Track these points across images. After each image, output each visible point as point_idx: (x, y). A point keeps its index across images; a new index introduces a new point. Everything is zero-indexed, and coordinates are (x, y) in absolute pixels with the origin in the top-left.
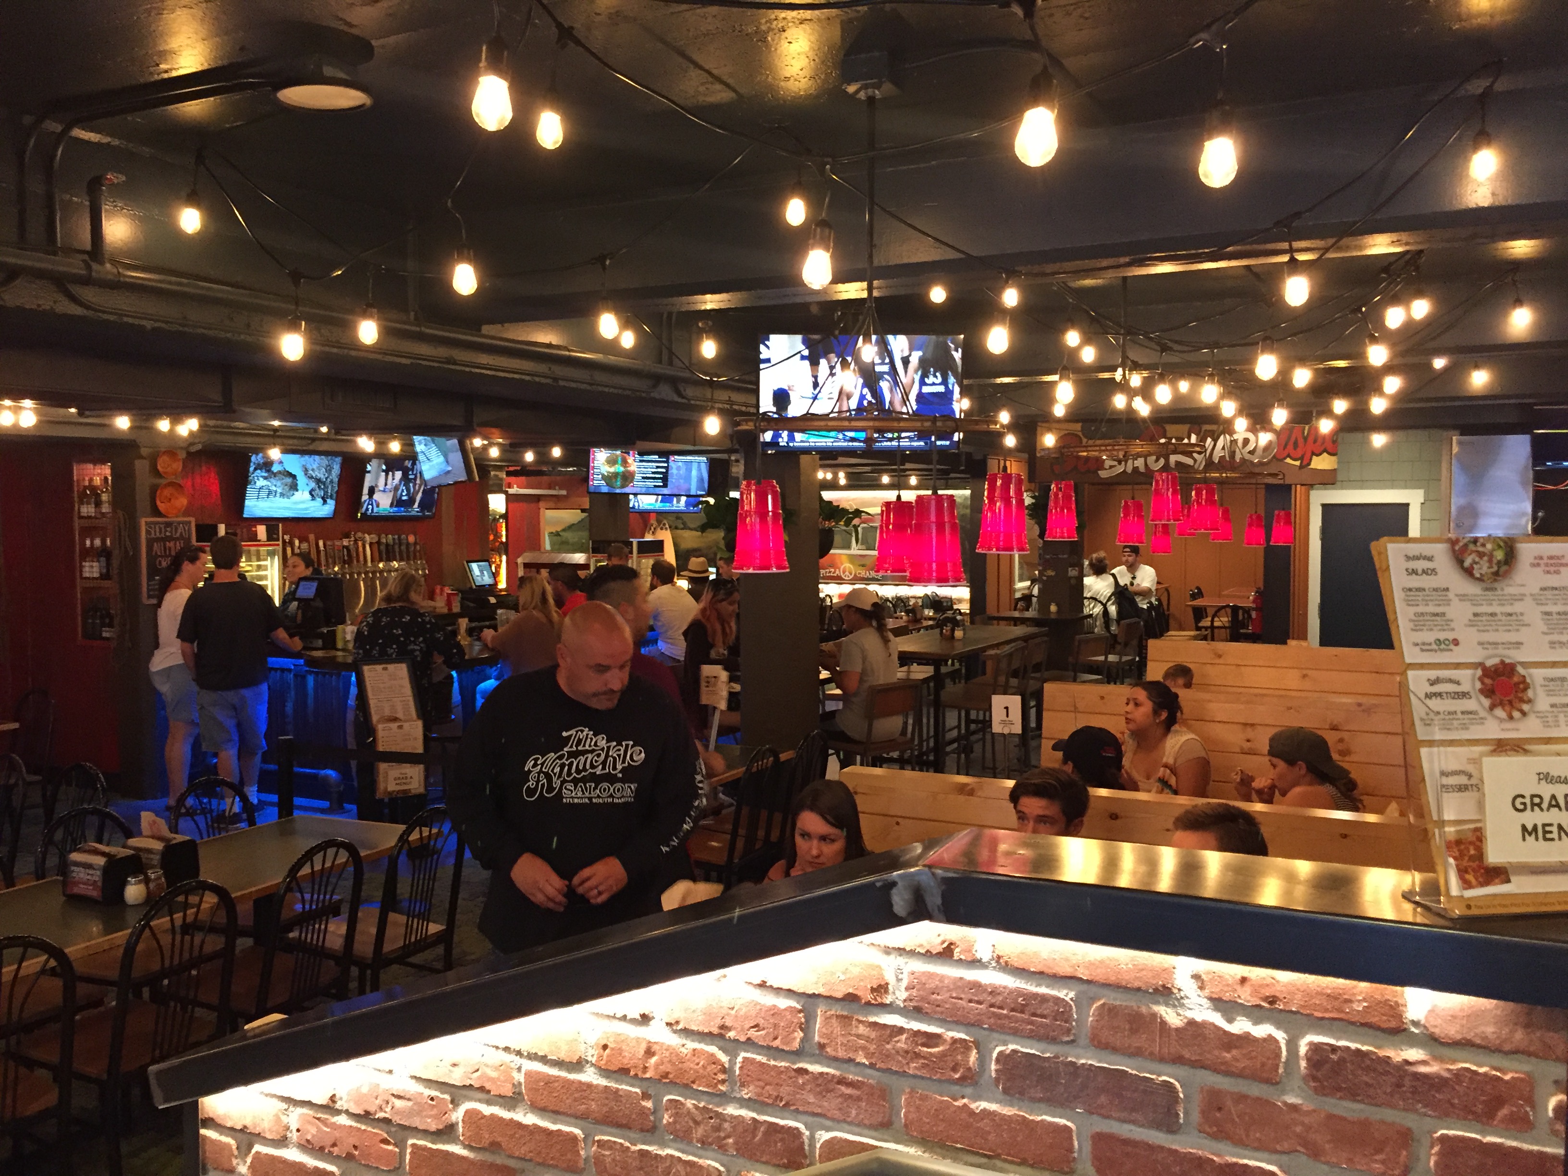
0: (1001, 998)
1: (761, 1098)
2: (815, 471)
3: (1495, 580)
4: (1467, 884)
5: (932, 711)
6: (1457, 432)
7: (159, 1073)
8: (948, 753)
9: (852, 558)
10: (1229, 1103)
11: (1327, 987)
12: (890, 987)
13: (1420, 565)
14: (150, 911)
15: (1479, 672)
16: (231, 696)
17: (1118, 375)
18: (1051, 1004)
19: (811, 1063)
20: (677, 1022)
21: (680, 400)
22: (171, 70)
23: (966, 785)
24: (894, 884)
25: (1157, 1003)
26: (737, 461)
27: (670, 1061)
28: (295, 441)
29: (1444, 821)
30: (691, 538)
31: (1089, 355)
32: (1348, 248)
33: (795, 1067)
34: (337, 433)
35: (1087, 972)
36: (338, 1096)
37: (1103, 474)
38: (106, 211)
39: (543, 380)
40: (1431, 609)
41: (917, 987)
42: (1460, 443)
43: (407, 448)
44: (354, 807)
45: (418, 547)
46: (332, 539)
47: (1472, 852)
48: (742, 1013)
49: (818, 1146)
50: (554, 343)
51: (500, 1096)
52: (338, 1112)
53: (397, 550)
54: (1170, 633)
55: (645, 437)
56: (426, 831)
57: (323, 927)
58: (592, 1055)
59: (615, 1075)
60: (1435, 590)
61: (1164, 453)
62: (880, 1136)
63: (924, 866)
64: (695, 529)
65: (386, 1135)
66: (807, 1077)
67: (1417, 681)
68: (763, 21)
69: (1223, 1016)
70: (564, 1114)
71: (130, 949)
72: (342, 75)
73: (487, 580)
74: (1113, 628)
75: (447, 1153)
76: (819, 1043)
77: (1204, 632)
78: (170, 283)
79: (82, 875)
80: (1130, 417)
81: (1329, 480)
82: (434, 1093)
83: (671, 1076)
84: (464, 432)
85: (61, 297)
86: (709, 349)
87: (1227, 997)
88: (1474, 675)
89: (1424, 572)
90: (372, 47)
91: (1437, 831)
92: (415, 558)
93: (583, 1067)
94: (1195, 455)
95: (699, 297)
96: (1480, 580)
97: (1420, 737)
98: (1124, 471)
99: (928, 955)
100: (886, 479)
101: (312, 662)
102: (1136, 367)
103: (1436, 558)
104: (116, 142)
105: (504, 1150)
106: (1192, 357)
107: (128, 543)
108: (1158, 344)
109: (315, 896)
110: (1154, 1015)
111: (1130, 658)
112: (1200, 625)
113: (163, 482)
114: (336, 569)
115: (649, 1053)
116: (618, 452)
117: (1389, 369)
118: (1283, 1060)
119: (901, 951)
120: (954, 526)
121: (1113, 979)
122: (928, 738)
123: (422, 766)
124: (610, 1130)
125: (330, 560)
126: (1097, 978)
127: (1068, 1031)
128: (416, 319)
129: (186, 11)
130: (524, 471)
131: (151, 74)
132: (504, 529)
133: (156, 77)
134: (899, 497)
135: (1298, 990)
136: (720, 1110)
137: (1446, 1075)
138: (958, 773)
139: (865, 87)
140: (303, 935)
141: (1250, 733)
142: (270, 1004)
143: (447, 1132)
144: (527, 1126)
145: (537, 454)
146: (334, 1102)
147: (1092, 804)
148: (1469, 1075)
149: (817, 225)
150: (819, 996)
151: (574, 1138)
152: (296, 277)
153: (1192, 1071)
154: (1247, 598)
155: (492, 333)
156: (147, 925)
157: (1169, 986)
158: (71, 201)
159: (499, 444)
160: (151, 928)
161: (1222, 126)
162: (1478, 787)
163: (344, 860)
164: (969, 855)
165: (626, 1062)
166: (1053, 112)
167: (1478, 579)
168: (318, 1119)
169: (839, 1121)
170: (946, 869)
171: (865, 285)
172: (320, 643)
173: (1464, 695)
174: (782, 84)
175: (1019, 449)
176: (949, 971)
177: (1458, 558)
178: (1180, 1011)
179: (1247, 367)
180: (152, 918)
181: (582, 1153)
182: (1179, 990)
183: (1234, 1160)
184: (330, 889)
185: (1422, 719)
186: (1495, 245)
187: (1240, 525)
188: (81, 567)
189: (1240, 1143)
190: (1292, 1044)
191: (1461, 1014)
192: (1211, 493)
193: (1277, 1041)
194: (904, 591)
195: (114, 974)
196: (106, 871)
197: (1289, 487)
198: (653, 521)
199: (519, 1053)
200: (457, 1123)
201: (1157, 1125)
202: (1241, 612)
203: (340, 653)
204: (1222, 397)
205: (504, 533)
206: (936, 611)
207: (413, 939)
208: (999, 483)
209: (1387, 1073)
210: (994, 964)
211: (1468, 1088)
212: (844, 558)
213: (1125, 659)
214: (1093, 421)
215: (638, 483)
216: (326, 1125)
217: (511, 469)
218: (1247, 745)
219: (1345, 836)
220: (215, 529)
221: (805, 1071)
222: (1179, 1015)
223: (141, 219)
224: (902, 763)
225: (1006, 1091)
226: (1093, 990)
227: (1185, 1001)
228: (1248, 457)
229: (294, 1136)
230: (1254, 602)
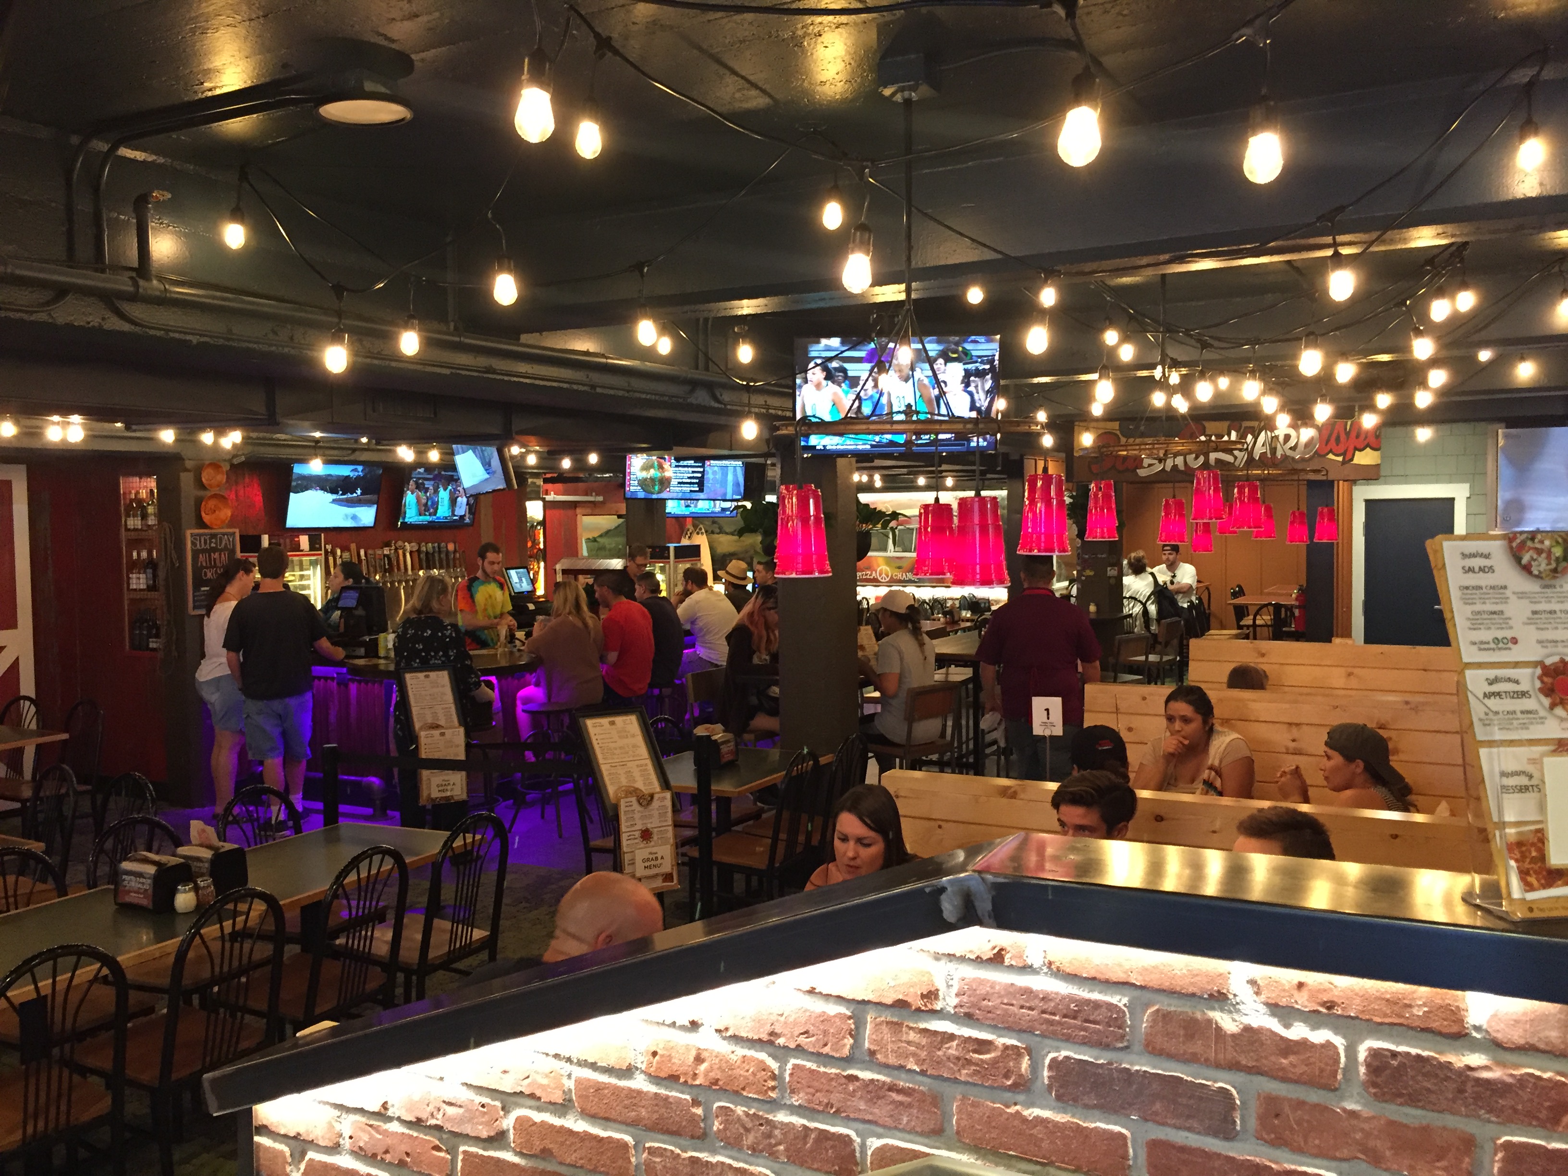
0: (1052, 1004)
1: (812, 1105)
2: (851, 473)
3: (1555, 578)
4: (1529, 887)
5: (971, 712)
6: (1503, 425)
7: (213, 1081)
8: (988, 756)
9: (889, 561)
10: (1287, 1109)
11: (1386, 992)
12: (941, 994)
13: (1477, 562)
14: (199, 920)
15: (1539, 671)
16: (277, 705)
17: (1158, 373)
18: (1104, 1010)
19: (862, 1069)
20: (727, 1029)
21: (716, 405)
22: (215, 88)
23: (1009, 787)
24: (943, 890)
25: (1213, 1009)
26: (773, 465)
27: (720, 1068)
28: (337, 452)
29: (1504, 823)
30: (727, 543)
31: (1127, 353)
32: (1392, 241)
33: (845, 1074)
34: (378, 443)
35: (1140, 978)
36: (389, 1104)
37: (1142, 473)
38: (152, 228)
39: (581, 388)
40: (1489, 607)
41: (968, 993)
42: (1506, 436)
43: (448, 457)
44: (397, 814)
45: (458, 555)
46: (374, 549)
47: (1534, 854)
48: (791, 1019)
49: (869, 1153)
50: (591, 350)
51: (550, 1103)
52: (390, 1119)
53: (437, 558)
54: (1212, 632)
55: (682, 443)
56: (469, 838)
57: (369, 934)
58: (641, 1062)
59: (665, 1082)
60: (1493, 588)
61: (1205, 450)
62: (932, 1143)
63: (974, 871)
64: (732, 534)
65: (437, 1142)
66: (858, 1084)
67: (1475, 681)
68: (800, 26)
69: (1279, 1021)
70: (615, 1121)
71: (181, 955)
72: (382, 89)
73: (526, 586)
74: (1154, 628)
75: (498, 1161)
76: (869, 1049)
77: (1246, 631)
78: (214, 298)
79: (133, 884)
80: (1169, 415)
81: (1372, 475)
82: (486, 1100)
83: (720, 1083)
84: (502, 440)
85: (108, 314)
86: (745, 353)
87: (1283, 1002)
88: (1533, 674)
89: (1482, 570)
90: (412, 61)
91: (1497, 833)
92: (455, 566)
93: (633, 1073)
94: (1236, 453)
95: (736, 303)
96: (1538, 577)
97: (1480, 737)
98: (1163, 469)
99: (978, 961)
100: (921, 481)
101: (356, 671)
102: (1175, 364)
103: (1493, 556)
104: (161, 160)
105: (555, 1157)
106: (1233, 354)
107: (174, 554)
108: (1198, 341)
109: (362, 903)
110: (1209, 1021)
111: (1170, 658)
112: (1241, 623)
113: (208, 494)
114: (377, 577)
115: (699, 1059)
116: (654, 458)
117: (1434, 362)
118: (1342, 1065)
119: (951, 957)
120: (997, 528)
121: (1166, 985)
122: (968, 740)
123: (464, 773)
124: (661, 1137)
125: (372, 569)
126: (1151, 984)
127: (1122, 1037)
128: (456, 329)
129: (230, 29)
130: (561, 478)
131: (196, 92)
132: (541, 536)
133: (200, 96)
134: (937, 499)
135: (1357, 994)
136: (770, 1117)
137: (1510, 1080)
138: (998, 776)
139: (902, 90)
140: (350, 942)
141: (1295, 733)
142: (318, 1011)
143: (498, 1139)
144: (578, 1133)
145: (575, 461)
146: (386, 1109)
147: (1140, 807)
148: (1533, 1080)
149: (856, 229)
150: (869, 1002)
151: (625, 1145)
152: (339, 290)
153: (1249, 1077)
154: (1290, 596)
155: (530, 342)
156: (198, 932)
157: (1225, 991)
158: (117, 219)
159: (536, 452)
160: (201, 937)
161: (1266, 122)
162: (1539, 788)
163: (390, 867)
164: (1016, 858)
165: (675, 1069)
166: (1096, 109)
167: (1537, 577)
168: (371, 1126)
169: (889, 1128)
170: (996, 875)
171: (903, 287)
172: (362, 651)
173: (1524, 694)
174: (818, 88)
175: (1057, 448)
176: (1000, 978)
177: (1516, 555)
178: (1236, 1016)
179: (1289, 362)
180: (202, 927)
181: (633, 1160)
182: (1235, 995)
183: (1293, 1167)
184: (375, 895)
185: (1480, 720)
186: (1541, 235)
187: (1283, 521)
188: (129, 578)
189: (1299, 1150)
190: (1351, 1051)
191: (1524, 1018)
192: (1253, 491)
193: (1335, 1047)
194: (941, 593)
195: (165, 981)
196: (157, 879)
197: (1332, 483)
198: (690, 526)
199: (569, 1060)
200: (508, 1130)
201: (1215, 1133)
202: (1283, 610)
203: (382, 661)
204: (1264, 393)
205: (542, 540)
206: (974, 612)
207: (458, 945)
208: (1039, 483)
209: (1447, 1078)
210: (1045, 970)
211: (1533, 1094)
212: (881, 561)
213: (1165, 658)
214: (1132, 419)
215: (675, 488)
216: (378, 1132)
217: (548, 476)
218: (1292, 745)
219: (1395, 837)
220: (259, 539)
221: (856, 1078)
222: (1234, 1020)
223: (186, 235)
224: (942, 766)
225: (1059, 1098)
226: (1148, 995)
227: (1241, 1007)
228: (1289, 453)
229: (346, 1143)
230: (1297, 599)
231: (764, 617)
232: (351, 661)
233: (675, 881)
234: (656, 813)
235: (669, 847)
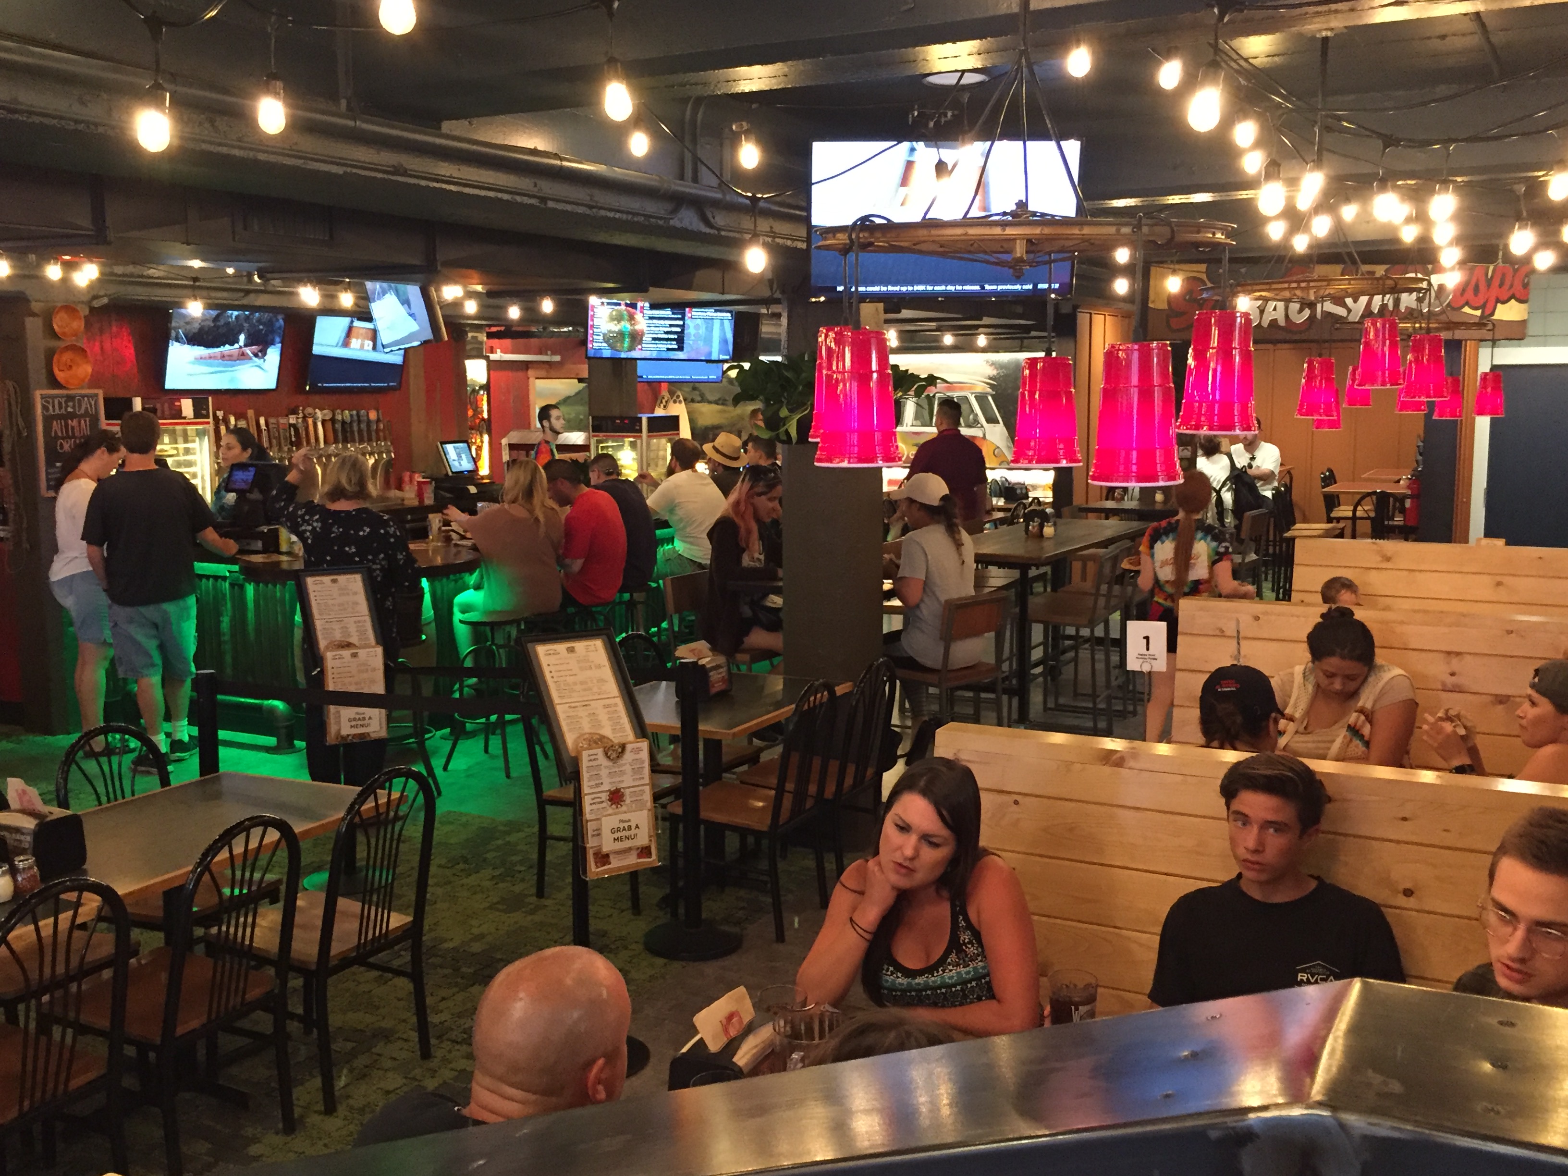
5: (1016, 627)
16: (150, 612)
21: (708, 230)
23: (1115, 751)
28: (225, 294)
30: (710, 413)
31: (1252, 162)
39: (527, 200)
43: (362, 303)
44: (304, 749)
45: (381, 426)
46: (276, 416)
50: (539, 148)
53: (355, 428)
54: (1298, 526)
55: (660, 283)
64: (722, 403)
73: (466, 465)
77: (1342, 526)
80: (1285, 256)
81: (1517, 333)
84: (428, 276)
86: (749, 155)
92: (378, 439)
100: (948, 339)
101: (251, 569)
107: (20, 419)
112: (1333, 515)
113: (61, 345)
116: (623, 304)
122: (1010, 659)
123: (383, 709)
128: (349, 108)
130: (509, 332)
132: (485, 403)
141: (1457, 664)
145: (524, 309)
154: (1400, 483)
155: (456, 133)
159: (476, 294)
163: (275, 839)
172: (259, 545)
184: (257, 872)
197: (1458, 343)
198: (665, 393)
202: (1390, 500)
203: (284, 558)
205: (485, 407)
206: (1008, 500)
214: (1219, 261)
215: (648, 346)
217: (494, 329)
220: (129, 404)
230: (1409, 487)
231: (752, 504)
232: (246, 558)
233: (654, 857)
234: (628, 768)
235: (645, 813)
